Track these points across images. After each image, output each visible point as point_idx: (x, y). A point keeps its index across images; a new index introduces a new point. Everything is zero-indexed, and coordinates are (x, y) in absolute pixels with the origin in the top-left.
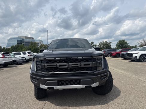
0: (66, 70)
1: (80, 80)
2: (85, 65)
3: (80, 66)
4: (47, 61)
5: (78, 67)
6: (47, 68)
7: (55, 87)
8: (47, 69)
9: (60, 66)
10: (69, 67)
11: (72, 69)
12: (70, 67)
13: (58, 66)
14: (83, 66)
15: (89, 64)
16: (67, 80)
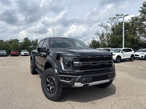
1: (107, 75)
3: (106, 64)
5: (104, 64)
7: (90, 84)
10: (98, 65)
12: (100, 65)
13: (91, 64)
15: (111, 62)
16: (99, 77)
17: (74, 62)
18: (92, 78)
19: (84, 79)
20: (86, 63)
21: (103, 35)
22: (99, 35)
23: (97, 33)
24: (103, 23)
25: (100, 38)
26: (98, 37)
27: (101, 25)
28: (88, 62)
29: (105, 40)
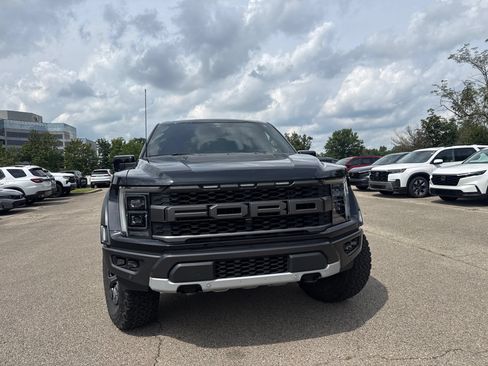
0: (239, 224)
1: (285, 256)
2: (299, 206)
3: (283, 213)
4: (174, 197)
6: (173, 220)
7: (205, 285)
8: (172, 224)
9: (220, 211)
10: (248, 215)
11: (259, 221)
14: (293, 211)
15: (312, 205)
16: (245, 260)
17: (153, 207)
18: (210, 263)
19: (180, 265)
20: (196, 209)
21: (468, 95)
22: (450, 94)
23: (444, 88)
24: (469, 48)
25: (457, 107)
26: (448, 103)
27: (458, 55)
28: (204, 206)
29: (477, 112)
